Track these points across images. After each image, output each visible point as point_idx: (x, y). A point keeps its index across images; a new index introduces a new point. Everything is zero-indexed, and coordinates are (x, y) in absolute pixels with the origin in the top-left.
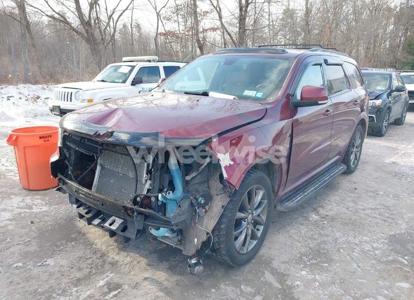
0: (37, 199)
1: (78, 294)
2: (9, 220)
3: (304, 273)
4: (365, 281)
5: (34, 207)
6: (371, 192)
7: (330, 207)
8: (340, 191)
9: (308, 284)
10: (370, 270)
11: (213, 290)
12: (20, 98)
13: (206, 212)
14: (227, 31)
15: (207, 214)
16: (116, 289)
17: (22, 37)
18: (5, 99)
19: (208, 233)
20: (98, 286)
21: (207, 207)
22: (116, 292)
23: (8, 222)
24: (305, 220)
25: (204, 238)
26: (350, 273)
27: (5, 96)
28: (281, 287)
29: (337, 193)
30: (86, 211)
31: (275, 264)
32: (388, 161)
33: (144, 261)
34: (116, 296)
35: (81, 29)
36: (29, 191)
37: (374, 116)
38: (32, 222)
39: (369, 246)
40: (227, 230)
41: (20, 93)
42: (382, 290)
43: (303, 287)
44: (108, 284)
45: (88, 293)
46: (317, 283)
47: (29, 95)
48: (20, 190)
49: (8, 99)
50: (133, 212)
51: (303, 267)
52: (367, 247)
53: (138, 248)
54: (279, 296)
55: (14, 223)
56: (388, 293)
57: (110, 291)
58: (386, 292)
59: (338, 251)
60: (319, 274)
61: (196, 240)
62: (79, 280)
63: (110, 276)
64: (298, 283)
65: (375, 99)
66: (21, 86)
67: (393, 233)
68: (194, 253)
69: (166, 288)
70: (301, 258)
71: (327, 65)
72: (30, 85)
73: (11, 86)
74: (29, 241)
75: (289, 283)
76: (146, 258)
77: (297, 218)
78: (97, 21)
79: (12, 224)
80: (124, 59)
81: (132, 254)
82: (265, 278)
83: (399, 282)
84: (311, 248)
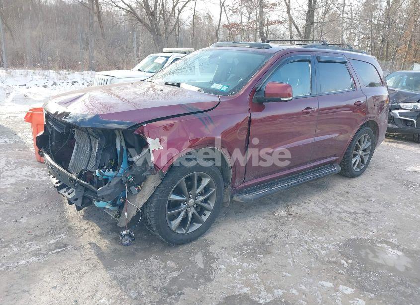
0: (43, 170)
1: (30, 247)
2: (12, 184)
3: (235, 259)
4: (289, 275)
5: (37, 176)
6: (363, 197)
7: (306, 206)
8: (329, 193)
9: (231, 269)
10: (302, 266)
11: (141, 261)
12: (83, 84)
13: (139, 190)
14: (294, 24)
15: (140, 192)
16: (61, 247)
17: (90, 26)
18: (70, 84)
19: (138, 209)
20: (48, 243)
21: (140, 186)
22: (59, 250)
23: (9, 186)
24: (271, 214)
25: (134, 213)
26: (280, 267)
27: (70, 81)
28: (203, 268)
29: (324, 194)
30: (57, 181)
31: (211, 249)
32: (409, 169)
33: (98, 229)
34: (58, 253)
35: (146, 20)
36: (41, 164)
37: (414, 120)
38: (27, 188)
39: (319, 245)
40: (156, 209)
41: (83, 79)
42: (301, 285)
43: (224, 271)
44: (58, 242)
45: (38, 247)
46: (240, 270)
47: (91, 81)
48: (34, 161)
49: (73, 84)
50: (75, 183)
51: (238, 254)
52: (317, 246)
53: (100, 219)
54: (196, 274)
55: (13, 187)
56: (305, 288)
57: (56, 248)
58: (303, 287)
59: (284, 246)
60: (248, 263)
61: (126, 214)
62: (36, 236)
63: (63, 237)
64: (223, 267)
65: (417, 102)
66: (86, 72)
67: (355, 237)
68: (125, 225)
69: (103, 253)
70: (241, 246)
71: (319, 62)
72: (93, 72)
73: (77, 72)
74: (17, 202)
75: (213, 265)
76: (101, 228)
77: (264, 212)
78: (162, 12)
79: (11, 188)
80: (164, 50)
81: (91, 223)
82: (194, 258)
83: (324, 280)
84: (257, 240)
